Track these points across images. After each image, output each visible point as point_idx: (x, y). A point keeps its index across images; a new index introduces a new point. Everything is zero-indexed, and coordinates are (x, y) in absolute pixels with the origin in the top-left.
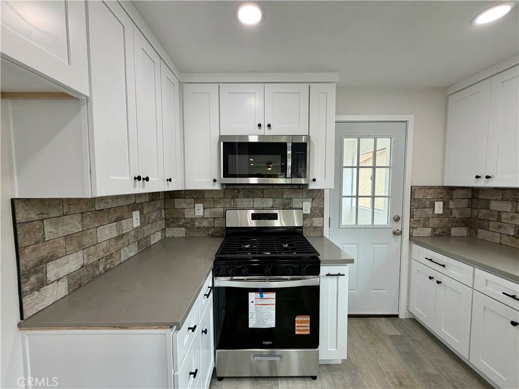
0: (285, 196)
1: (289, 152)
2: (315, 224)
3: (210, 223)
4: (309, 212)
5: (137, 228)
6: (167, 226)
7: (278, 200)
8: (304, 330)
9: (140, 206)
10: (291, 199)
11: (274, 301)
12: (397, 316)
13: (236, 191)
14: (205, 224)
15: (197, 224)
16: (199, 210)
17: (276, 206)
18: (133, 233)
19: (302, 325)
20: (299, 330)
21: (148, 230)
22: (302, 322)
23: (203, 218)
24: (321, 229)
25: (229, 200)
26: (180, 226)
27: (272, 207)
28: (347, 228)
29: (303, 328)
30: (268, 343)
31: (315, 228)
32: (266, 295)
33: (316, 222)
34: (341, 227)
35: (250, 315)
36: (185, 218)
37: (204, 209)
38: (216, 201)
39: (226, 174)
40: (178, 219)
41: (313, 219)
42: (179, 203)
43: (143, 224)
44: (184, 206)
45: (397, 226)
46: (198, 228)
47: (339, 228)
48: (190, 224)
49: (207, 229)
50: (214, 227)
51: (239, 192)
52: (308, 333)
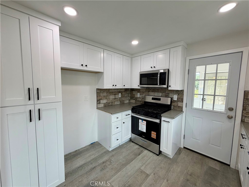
0: (166, 92)
1: (159, 75)
2: (179, 105)
3: (141, 100)
4: (176, 99)
5: (120, 98)
6: (131, 99)
7: (164, 94)
8: (154, 137)
9: (121, 92)
10: (169, 93)
11: (145, 124)
12: (229, 165)
13: (149, 89)
14: (140, 100)
15: (138, 99)
16: (138, 95)
17: (163, 96)
18: (119, 98)
19: (154, 135)
20: (152, 136)
21: (123, 99)
22: (153, 134)
23: (139, 98)
24: (182, 108)
25: (147, 92)
26: (134, 99)
27: (161, 96)
28: (196, 109)
29: (154, 136)
30: (144, 137)
31: (179, 107)
32: (144, 122)
33: (180, 104)
34: (192, 108)
35: (139, 126)
36: (135, 97)
37: (140, 95)
38: (143, 93)
39: (141, 84)
40: (133, 97)
41: (178, 103)
42: (134, 93)
43: (122, 97)
44: (135, 93)
45: (232, 114)
46: (138, 101)
47: (191, 109)
48: (136, 99)
49: (141, 101)
50: (142, 101)
51: (150, 90)
52: (155, 138)
